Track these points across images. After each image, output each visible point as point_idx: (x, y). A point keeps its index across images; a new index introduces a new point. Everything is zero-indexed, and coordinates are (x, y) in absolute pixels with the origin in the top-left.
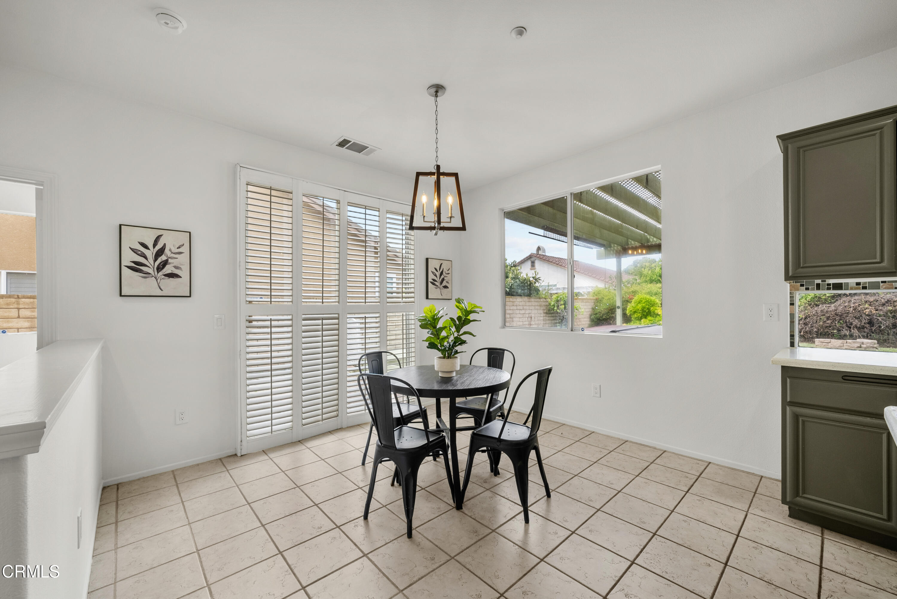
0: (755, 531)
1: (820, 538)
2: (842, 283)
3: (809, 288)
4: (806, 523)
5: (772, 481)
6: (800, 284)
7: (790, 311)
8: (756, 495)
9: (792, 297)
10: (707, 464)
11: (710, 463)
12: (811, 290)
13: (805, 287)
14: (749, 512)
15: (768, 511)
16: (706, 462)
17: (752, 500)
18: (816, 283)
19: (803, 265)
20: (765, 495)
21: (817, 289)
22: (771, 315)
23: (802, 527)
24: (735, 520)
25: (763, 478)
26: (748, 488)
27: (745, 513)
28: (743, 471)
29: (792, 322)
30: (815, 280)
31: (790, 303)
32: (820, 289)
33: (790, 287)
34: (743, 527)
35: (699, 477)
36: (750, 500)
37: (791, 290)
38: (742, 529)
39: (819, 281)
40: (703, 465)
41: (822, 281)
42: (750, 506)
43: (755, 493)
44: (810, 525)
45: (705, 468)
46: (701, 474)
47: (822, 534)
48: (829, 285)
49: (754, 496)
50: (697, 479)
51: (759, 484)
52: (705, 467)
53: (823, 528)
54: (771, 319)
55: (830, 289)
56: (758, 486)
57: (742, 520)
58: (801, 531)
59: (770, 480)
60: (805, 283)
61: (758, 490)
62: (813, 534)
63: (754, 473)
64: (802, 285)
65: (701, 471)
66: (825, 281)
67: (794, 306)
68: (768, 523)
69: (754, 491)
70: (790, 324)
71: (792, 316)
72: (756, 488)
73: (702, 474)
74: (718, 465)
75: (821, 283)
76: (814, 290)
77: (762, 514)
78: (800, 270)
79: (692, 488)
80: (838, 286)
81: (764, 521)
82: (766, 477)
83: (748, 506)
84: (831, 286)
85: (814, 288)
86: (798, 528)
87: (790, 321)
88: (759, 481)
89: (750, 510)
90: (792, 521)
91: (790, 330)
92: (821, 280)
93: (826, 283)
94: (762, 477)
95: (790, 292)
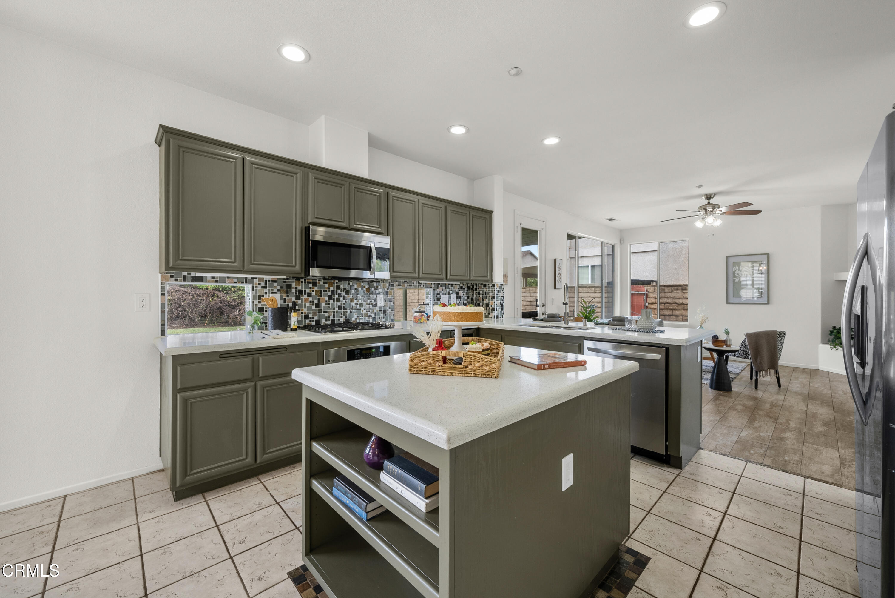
0: (155, 537)
1: (205, 503)
2: (202, 277)
3: (177, 279)
4: (190, 498)
5: (145, 477)
6: (170, 275)
7: (161, 301)
8: (137, 500)
9: (163, 287)
10: (62, 500)
11: (66, 496)
12: (179, 281)
13: (174, 278)
14: (139, 522)
15: (156, 508)
16: (60, 497)
17: (136, 508)
18: (183, 275)
19: (182, 257)
20: (145, 494)
21: (184, 281)
22: (142, 306)
23: (189, 503)
24: (130, 541)
25: (134, 480)
26: (126, 498)
27: (136, 526)
28: (111, 484)
29: (163, 311)
30: (183, 272)
31: (161, 293)
32: (186, 281)
33: (161, 277)
34: (142, 542)
35: (59, 521)
36: (135, 509)
37: (162, 280)
38: (142, 544)
39: (185, 273)
40: (57, 505)
41: (188, 274)
42: (137, 515)
43: (135, 499)
44: (194, 497)
45: (63, 506)
46: (60, 517)
47: (205, 498)
48: (193, 277)
49: (135, 502)
50: (59, 526)
51: (134, 487)
52: (61, 505)
53: (203, 494)
54: (142, 310)
55: (194, 281)
56: (134, 490)
57: (137, 535)
58: (190, 507)
59: (141, 478)
60: (174, 275)
61: (136, 494)
62: (199, 503)
63: (123, 480)
64: (172, 276)
65: (58, 513)
66: (190, 274)
67: (165, 296)
68: (161, 520)
69: (133, 498)
70: (161, 314)
71: (163, 305)
72: (133, 493)
73: (63, 516)
74: (77, 493)
75: (187, 275)
76: (182, 281)
77: (152, 515)
78: (179, 262)
79: (57, 542)
80: (200, 279)
81: (157, 520)
82: (136, 477)
83: (135, 516)
84: (195, 279)
85: (182, 279)
86: (187, 506)
87: (161, 311)
88: (132, 484)
89: (139, 519)
90: (179, 503)
91: (161, 319)
92: (187, 272)
93: (191, 275)
94: (133, 478)
95: (162, 282)
